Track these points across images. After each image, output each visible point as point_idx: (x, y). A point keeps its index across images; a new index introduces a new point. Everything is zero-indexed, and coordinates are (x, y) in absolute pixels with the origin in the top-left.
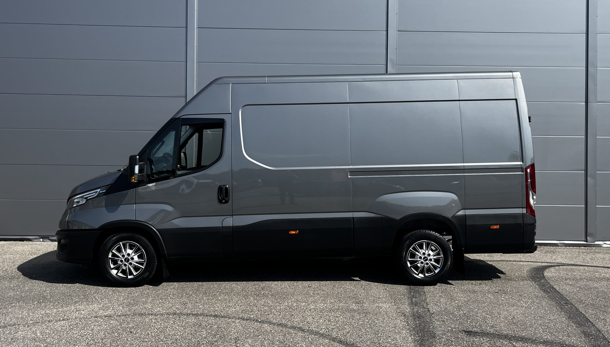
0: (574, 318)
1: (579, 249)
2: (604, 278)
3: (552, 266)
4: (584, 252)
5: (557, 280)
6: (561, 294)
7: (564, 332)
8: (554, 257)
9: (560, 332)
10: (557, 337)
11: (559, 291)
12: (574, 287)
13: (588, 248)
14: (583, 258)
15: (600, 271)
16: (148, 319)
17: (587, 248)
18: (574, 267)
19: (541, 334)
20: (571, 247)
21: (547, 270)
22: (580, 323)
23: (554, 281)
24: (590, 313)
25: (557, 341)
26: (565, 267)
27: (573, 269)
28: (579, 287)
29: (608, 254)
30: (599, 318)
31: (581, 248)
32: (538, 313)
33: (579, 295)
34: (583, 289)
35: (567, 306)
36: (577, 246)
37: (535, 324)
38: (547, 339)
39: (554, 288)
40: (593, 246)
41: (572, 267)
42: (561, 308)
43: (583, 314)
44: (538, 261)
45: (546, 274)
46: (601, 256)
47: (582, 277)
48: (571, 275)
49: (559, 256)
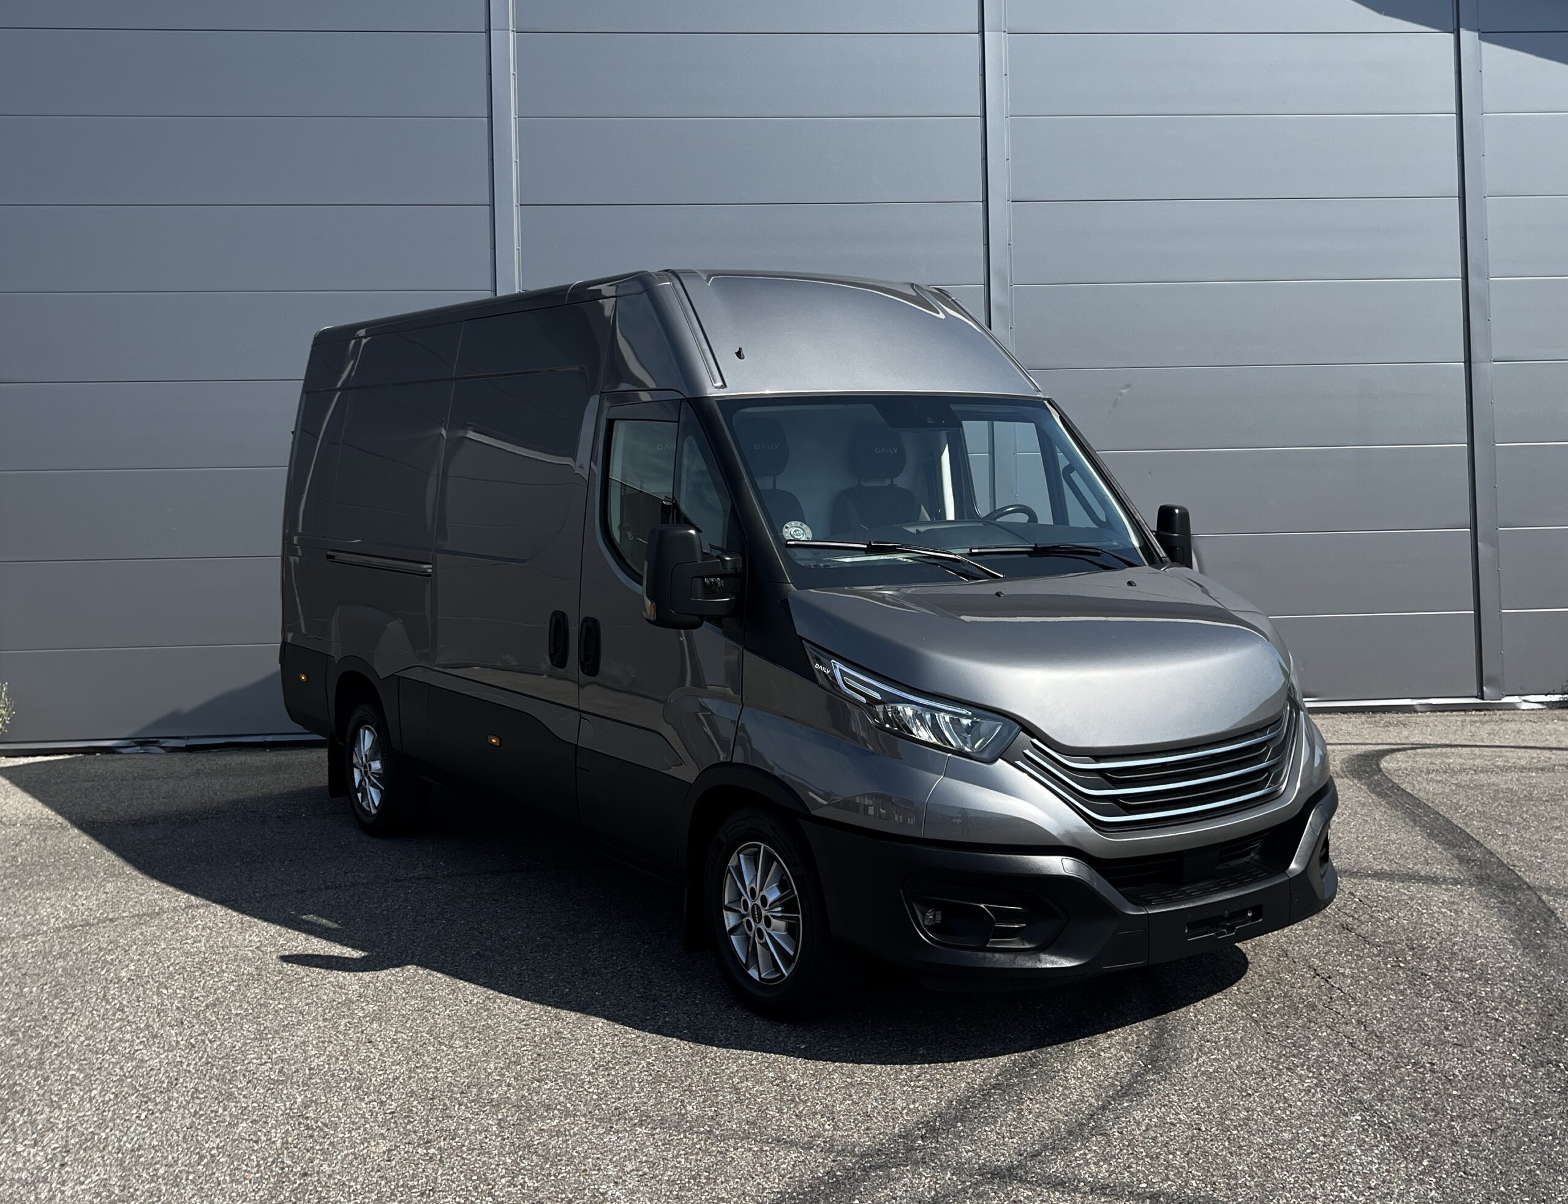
0: (1441, 835)
1: (1465, 715)
2: (1515, 767)
3: (1398, 750)
4: (1476, 722)
5: (1409, 774)
6: (1416, 798)
7: (1416, 858)
8: (1405, 733)
9: (1410, 858)
11: (1412, 793)
12: (1446, 784)
13: (1486, 712)
14: (1471, 732)
15: (1507, 754)
17: (1482, 713)
18: (1448, 749)
20: (1446, 713)
21: (1388, 758)
22: (1452, 843)
23: (1401, 776)
24: (1474, 828)
26: (1428, 751)
27: (1446, 753)
28: (1456, 784)
29: (1530, 723)
30: (1493, 834)
31: (1470, 713)
32: (1364, 831)
33: (1456, 798)
34: (1464, 788)
35: (1428, 816)
36: (1460, 711)
37: (1357, 847)
39: (1399, 787)
40: (1498, 708)
41: (1444, 750)
42: (1415, 821)
43: (1460, 828)
44: (1367, 741)
45: (1384, 764)
46: (1513, 726)
47: (1465, 767)
48: (1441, 763)
49: (1416, 731)
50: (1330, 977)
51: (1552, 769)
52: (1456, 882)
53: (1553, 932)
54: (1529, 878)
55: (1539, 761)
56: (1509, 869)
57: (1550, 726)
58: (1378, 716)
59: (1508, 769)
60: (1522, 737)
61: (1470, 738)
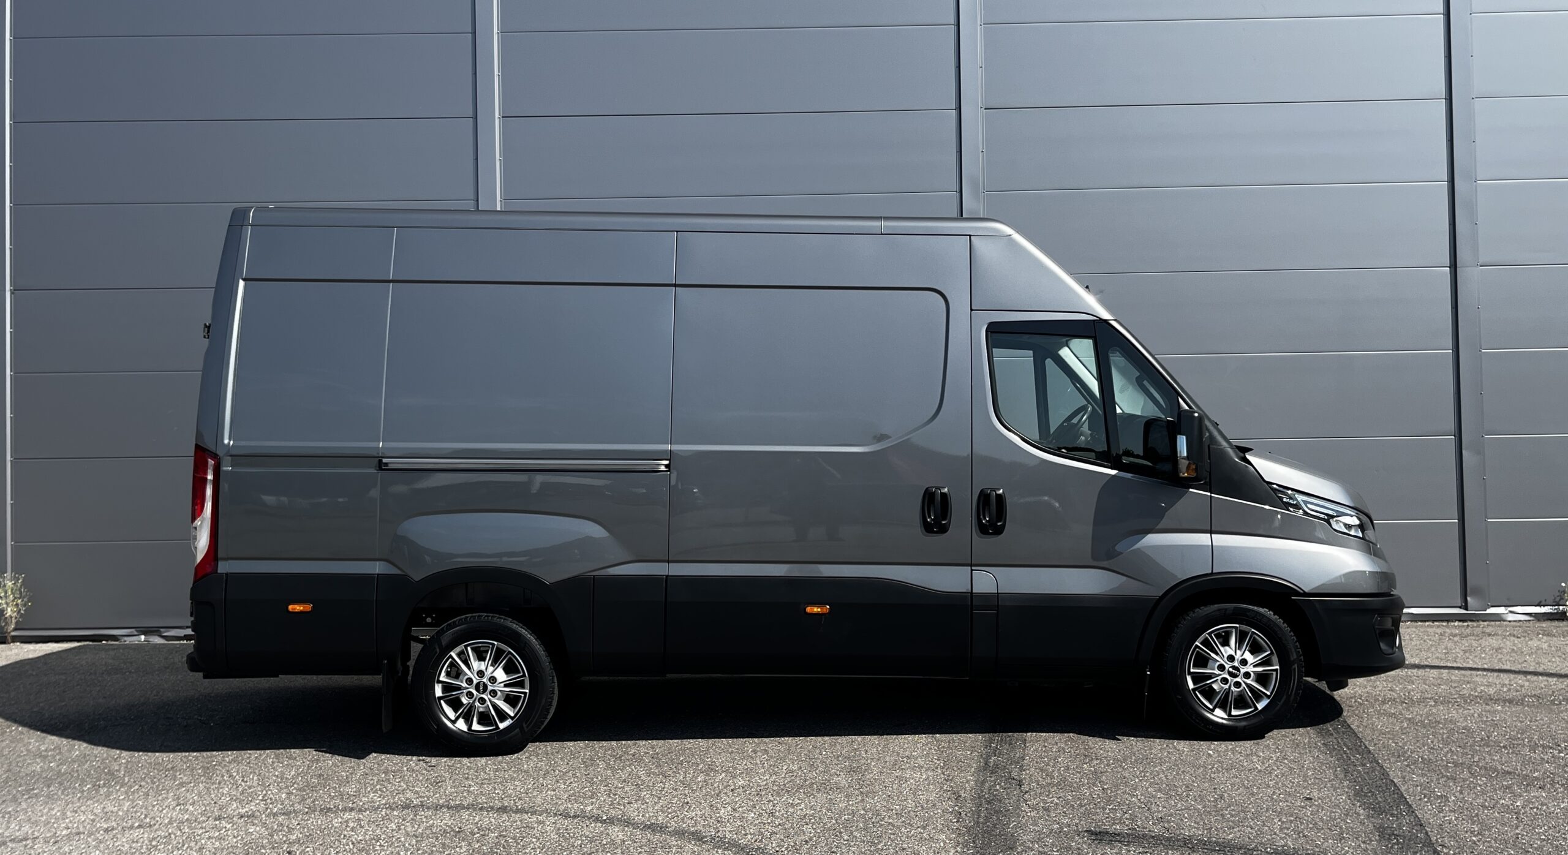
0: (1370, 794)
1: (1447, 627)
2: (1481, 698)
4: (1455, 635)
5: (1361, 704)
6: (1359, 737)
7: (1330, 829)
9: (1323, 829)
10: (1312, 840)
11: (1356, 731)
12: (1397, 719)
13: (1470, 623)
15: (1478, 679)
16: (340, 820)
17: (1465, 624)
18: (1415, 671)
19: (1275, 834)
20: (1427, 623)
22: (1380, 807)
23: (1352, 707)
24: (1411, 784)
25: (1307, 850)
27: (1411, 677)
28: (1409, 719)
29: (1512, 638)
30: (1430, 796)
31: (1452, 624)
32: (1284, 785)
33: (1403, 739)
34: (1417, 725)
35: (1364, 765)
36: (1443, 621)
37: (1267, 810)
38: (1283, 846)
39: (1346, 722)
40: (1483, 619)
42: (1346, 772)
43: (1395, 785)
46: (1494, 642)
47: (1426, 695)
48: (1401, 690)
51: (1520, 702)
55: (1509, 690)
57: (1534, 643)
59: (1472, 700)
60: (1500, 656)
61: (1443, 656)
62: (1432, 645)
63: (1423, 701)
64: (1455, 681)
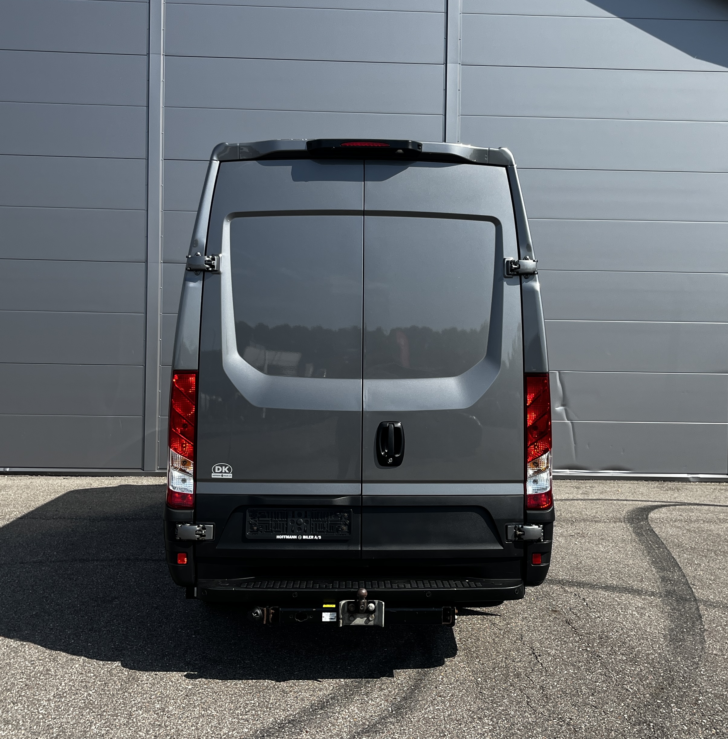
0: (660, 562)
1: (718, 485)
3: (665, 506)
4: (722, 490)
5: (662, 522)
6: (658, 537)
7: (636, 577)
8: (676, 495)
9: (633, 577)
10: (626, 581)
11: (658, 534)
12: (681, 529)
14: (716, 496)
19: (607, 579)
20: (708, 483)
21: (656, 510)
22: (664, 568)
23: (658, 523)
24: (681, 558)
26: (683, 507)
28: (688, 529)
30: (691, 564)
31: (722, 484)
32: (614, 558)
33: (682, 539)
34: (691, 532)
35: (659, 550)
36: (717, 482)
37: (605, 569)
38: (611, 584)
39: (652, 530)
41: (692, 507)
42: (649, 553)
43: (674, 558)
45: (652, 515)
47: (699, 518)
48: (686, 516)
49: (683, 494)
50: (539, 656)
52: (653, 594)
53: (694, 631)
54: (698, 593)
56: (689, 587)
58: (666, 484)
61: (713, 500)
62: (708, 494)
63: (697, 521)
64: (717, 512)
